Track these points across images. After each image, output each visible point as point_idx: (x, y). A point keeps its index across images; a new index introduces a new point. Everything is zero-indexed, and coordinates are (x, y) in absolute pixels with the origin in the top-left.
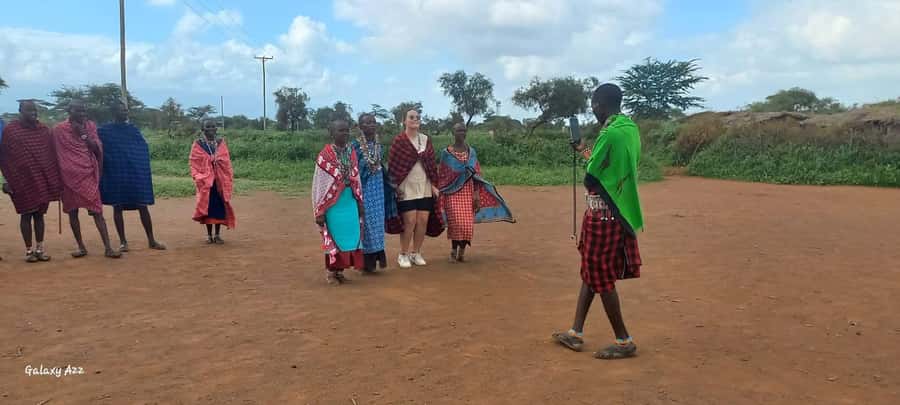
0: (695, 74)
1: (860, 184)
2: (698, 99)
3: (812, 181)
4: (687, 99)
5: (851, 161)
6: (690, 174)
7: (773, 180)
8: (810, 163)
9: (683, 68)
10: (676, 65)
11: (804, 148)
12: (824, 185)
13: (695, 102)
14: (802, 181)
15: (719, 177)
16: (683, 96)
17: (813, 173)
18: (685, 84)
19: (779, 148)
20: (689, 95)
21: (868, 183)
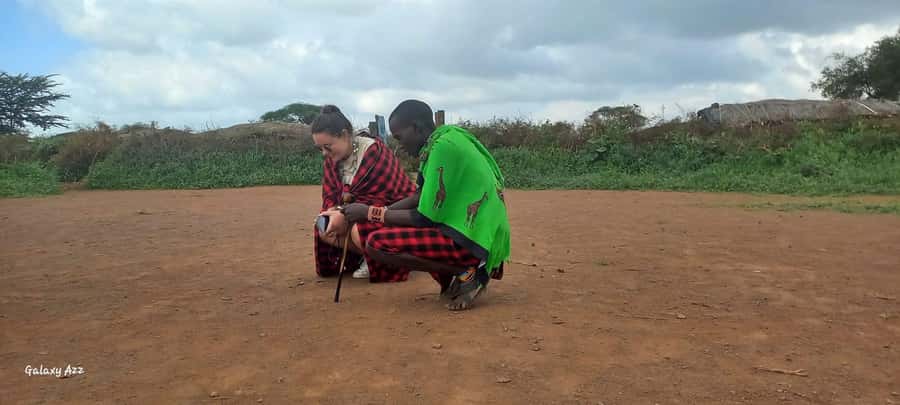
0: (54, 91)
1: (275, 184)
2: (62, 118)
3: (231, 184)
4: (48, 117)
5: (262, 163)
6: (90, 187)
7: (191, 186)
8: (225, 168)
9: (39, 83)
10: (28, 79)
11: (214, 153)
12: (243, 187)
13: (59, 121)
14: (221, 185)
15: (128, 188)
16: (41, 114)
17: (231, 176)
18: (43, 101)
19: (189, 155)
20: (49, 114)
21: (282, 182)
